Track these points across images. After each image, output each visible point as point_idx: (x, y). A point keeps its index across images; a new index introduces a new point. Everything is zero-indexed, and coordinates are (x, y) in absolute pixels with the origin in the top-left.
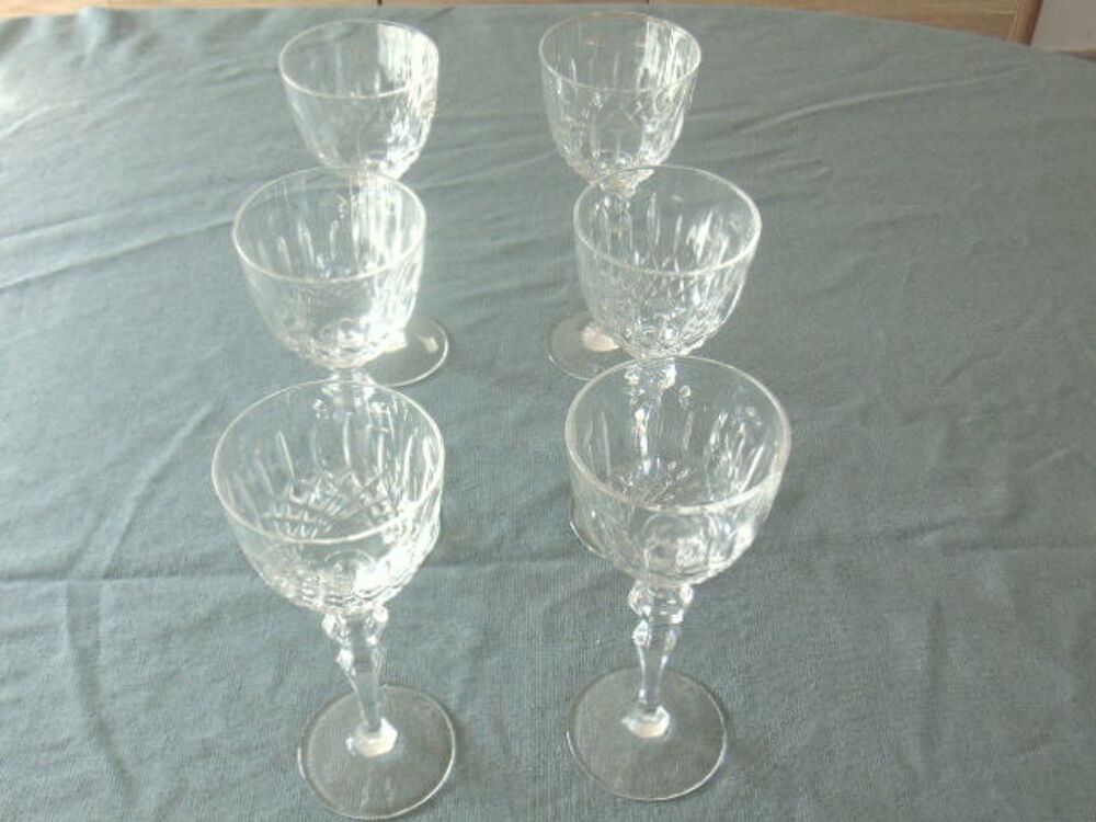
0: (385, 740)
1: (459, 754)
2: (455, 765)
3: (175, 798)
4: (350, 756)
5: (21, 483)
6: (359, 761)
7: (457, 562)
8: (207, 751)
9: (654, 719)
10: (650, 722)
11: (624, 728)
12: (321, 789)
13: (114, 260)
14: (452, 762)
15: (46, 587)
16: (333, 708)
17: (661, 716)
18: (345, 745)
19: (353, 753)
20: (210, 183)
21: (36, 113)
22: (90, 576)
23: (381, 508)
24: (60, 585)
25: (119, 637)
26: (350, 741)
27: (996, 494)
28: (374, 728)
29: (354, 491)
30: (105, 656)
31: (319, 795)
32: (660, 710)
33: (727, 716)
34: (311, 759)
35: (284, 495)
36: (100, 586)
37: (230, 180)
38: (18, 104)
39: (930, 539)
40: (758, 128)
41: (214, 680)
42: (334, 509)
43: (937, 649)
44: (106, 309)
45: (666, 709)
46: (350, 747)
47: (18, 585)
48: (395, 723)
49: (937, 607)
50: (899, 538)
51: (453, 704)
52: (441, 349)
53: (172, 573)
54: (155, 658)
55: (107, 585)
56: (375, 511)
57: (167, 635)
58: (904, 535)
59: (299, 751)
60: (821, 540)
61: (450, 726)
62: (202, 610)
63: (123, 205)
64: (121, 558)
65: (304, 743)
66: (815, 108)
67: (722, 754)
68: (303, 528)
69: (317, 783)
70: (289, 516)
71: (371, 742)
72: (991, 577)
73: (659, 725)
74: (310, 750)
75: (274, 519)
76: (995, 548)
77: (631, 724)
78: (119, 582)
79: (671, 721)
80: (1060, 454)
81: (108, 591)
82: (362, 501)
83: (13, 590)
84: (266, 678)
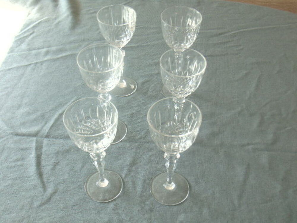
0: (105, 183)
1: (123, 189)
2: (122, 191)
3: (55, 192)
4: (97, 187)
5: (29, 113)
6: (99, 188)
7: (130, 142)
8: (64, 181)
9: (171, 185)
10: (170, 186)
11: (164, 187)
12: (89, 194)
13: (58, 59)
14: (121, 190)
15: (31, 139)
16: (95, 175)
17: (172, 185)
18: (96, 184)
19: (98, 186)
20: (84, 40)
21: (44, 18)
22: (42, 137)
23: (105, 128)
24: (35, 139)
25: (47, 152)
26: (97, 183)
27: (270, 137)
28: (103, 180)
29: (99, 123)
30: (43, 156)
31: (89, 195)
32: (173, 183)
33: (190, 187)
34: (87, 187)
35: (82, 123)
36: (43, 140)
37: (89, 40)
38: (40, 16)
39: (250, 147)
40: (226, 35)
41: (68, 165)
42: (94, 127)
43: (247, 175)
44: (55, 71)
45: (175, 183)
46: (97, 184)
47: (25, 137)
48: (108, 179)
49: (249, 165)
50: (242, 146)
51: (123, 176)
52: (135, 88)
53: (61, 138)
54: (54, 158)
55: (46, 139)
56: (104, 129)
57: (58, 153)
58: (243, 146)
59: (85, 184)
60: (222, 145)
61: (122, 181)
62: (67, 147)
63: (62, 45)
64: (49, 133)
65: (87, 183)
66: (242, 30)
67: (187, 196)
68: (86, 131)
69: (88, 192)
70: (83, 128)
71: (102, 183)
72: (264, 159)
73: (172, 187)
74: (88, 184)
75: (79, 129)
76: (267, 151)
77: (165, 186)
78: (48, 139)
79: (175, 186)
80: (289, 128)
81: (46, 141)
82: (101, 126)
83: (24, 139)
84: (80, 166)
